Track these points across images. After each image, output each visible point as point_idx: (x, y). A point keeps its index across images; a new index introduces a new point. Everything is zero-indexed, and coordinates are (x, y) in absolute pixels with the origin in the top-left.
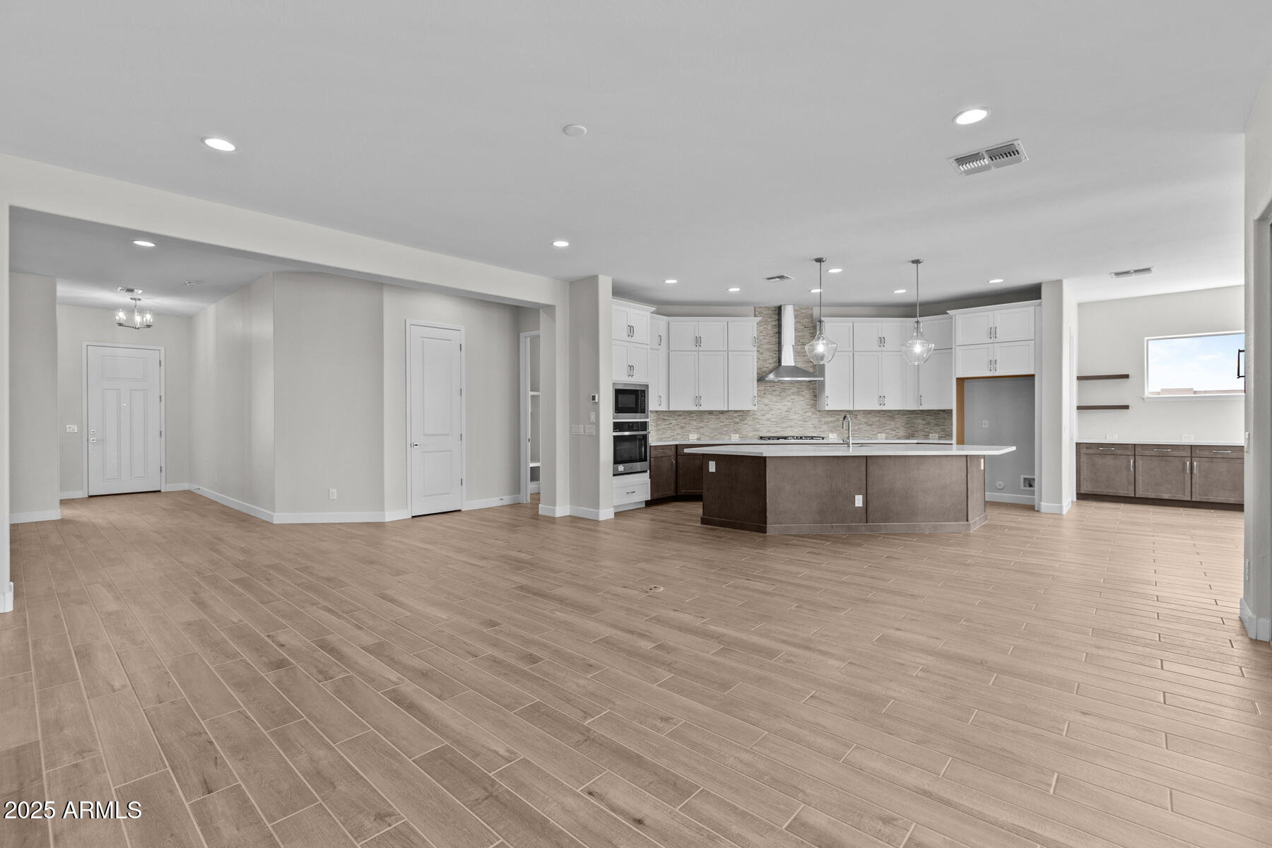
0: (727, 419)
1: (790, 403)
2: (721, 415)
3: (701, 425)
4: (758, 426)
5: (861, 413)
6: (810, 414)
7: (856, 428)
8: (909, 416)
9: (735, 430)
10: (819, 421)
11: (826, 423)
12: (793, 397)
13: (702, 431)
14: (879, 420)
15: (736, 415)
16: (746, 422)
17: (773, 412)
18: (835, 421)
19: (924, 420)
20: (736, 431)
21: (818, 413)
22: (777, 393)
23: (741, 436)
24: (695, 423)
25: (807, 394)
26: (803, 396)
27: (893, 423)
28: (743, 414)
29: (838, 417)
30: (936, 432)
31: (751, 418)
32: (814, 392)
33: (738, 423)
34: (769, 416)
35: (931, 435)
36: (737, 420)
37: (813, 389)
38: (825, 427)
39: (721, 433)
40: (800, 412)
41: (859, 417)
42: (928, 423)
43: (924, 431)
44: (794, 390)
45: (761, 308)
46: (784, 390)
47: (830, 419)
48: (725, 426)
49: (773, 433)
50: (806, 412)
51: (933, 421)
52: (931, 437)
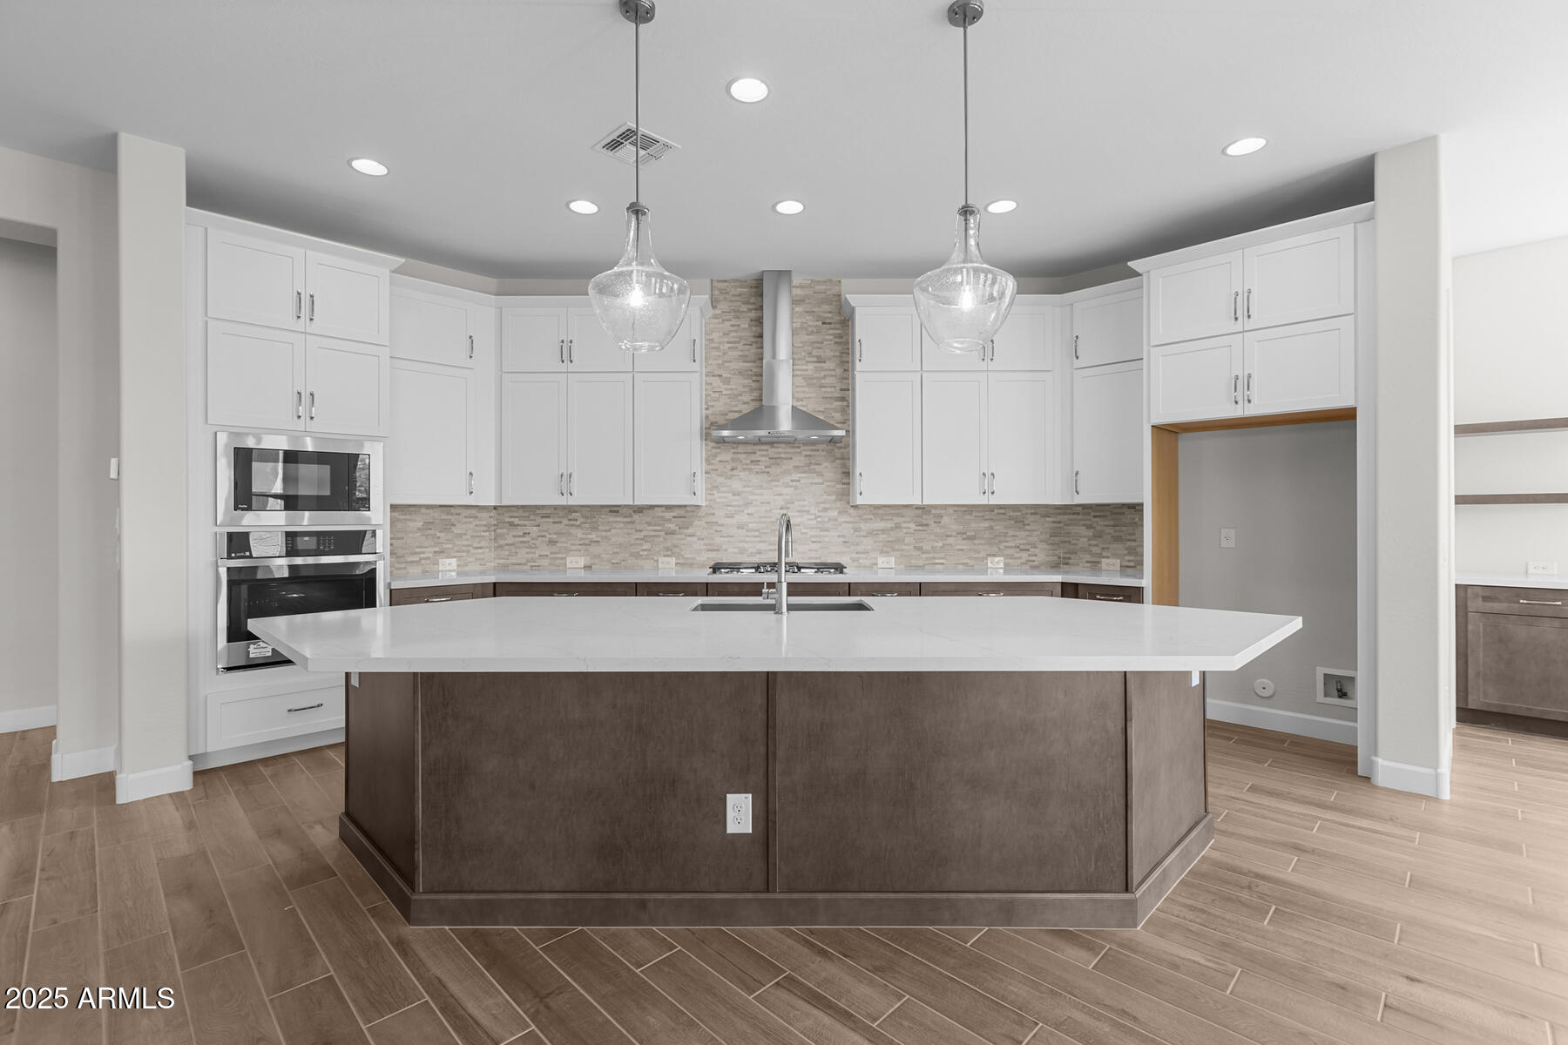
0: (649, 524)
1: (790, 490)
2: (636, 517)
3: (593, 536)
4: (718, 540)
5: (951, 511)
6: (834, 513)
7: (940, 544)
8: (1060, 518)
9: (668, 549)
10: (856, 530)
11: (871, 533)
12: (795, 476)
13: (594, 549)
14: (991, 528)
15: (668, 515)
16: (690, 531)
17: (751, 510)
18: (892, 529)
19: (1089, 527)
20: (670, 551)
21: (852, 511)
22: (761, 467)
23: (681, 561)
24: (579, 533)
25: (829, 470)
26: (820, 474)
27: (1023, 534)
28: (685, 514)
29: (897, 520)
30: (1116, 556)
31: (702, 523)
32: (844, 466)
33: (673, 533)
34: (738, 519)
35: (1103, 560)
36: (672, 526)
37: (842, 458)
38: (868, 543)
39: (637, 556)
40: (813, 510)
41: (945, 520)
42: (1098, 535)
43: (1090, 552)
44: (799, 460)
45: (726, 281)
46: (776, 461)
47: (882, 525)
48: (645, 539)
49: (752, 554)
50: (825, 510)
51: (1108, 530)
52: (1104, 566)
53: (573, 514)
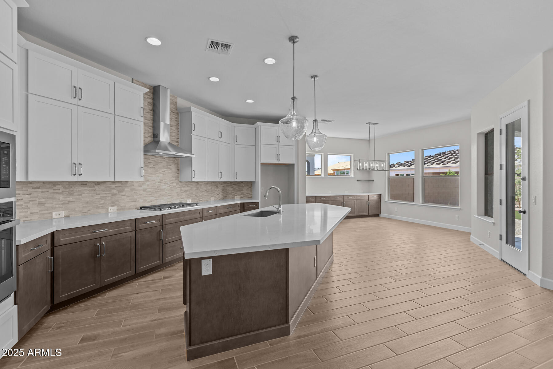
0: (103, 191)
1: (161, 175)
2: (96, 187)
3: (71, 199)
4: (135, 197)
5: (203, 183)
6: (175, 184)
7: (201, 194)
8: (224, 185)
9: (113, 202)
10: (181, 190)
11: (185, 191)
12: (164, 170)
13: (71, 206)
14: (212, 189)
15: (113, 186)
16: (123, 194)
17: (148, 183)
18: (190, 190)
19: (231, 187)
20: (113, 204)
21: (180, 183)
22: (152, 165)
23: (120, 208)
24: (61, 197)
25: (173, 168)
26: (171, 169)
27: (217, 190)
28: (122, 185)
29: (192, 186)
30: (239, 195)
31: (129, 189)
32: (178, 167)
33: (115, 195)
34: (145, 187)
35: (236, 196)
36: (115, 191)
37: (177, 164)
38: (184, 195)
39: (97, 207)
40: (169, 183)
41: (202, 186)
42: (234, 190)
43: (232, 194)
44: (164, 164)
45: (138, 82)
46: (157, 163)
47: (187, 188)
48: (101, 198)
49: (149, 202)
50: (172, 183)
51: (237, 188)
52: (236, 198)
53: (57, 186)
